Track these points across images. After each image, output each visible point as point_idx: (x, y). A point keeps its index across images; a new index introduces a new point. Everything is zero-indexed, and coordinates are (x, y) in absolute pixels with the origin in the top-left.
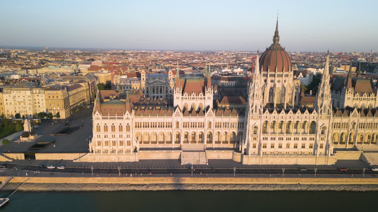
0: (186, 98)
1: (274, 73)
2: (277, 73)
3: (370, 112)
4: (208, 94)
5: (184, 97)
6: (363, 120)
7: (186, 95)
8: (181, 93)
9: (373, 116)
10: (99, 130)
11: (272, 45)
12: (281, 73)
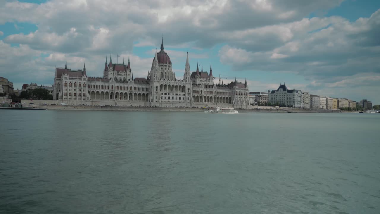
0: (116, 74)
1: (162, 64)
2: (164, 64)
3: (211, 86)
4: (129, 72)
5: (115, 73)
6: (205, 90)
7: (116, 72)
8: (113, 71)
9: (209, 88)
10: (66, 86)
11: (160, 51)
12: (166, 64)
